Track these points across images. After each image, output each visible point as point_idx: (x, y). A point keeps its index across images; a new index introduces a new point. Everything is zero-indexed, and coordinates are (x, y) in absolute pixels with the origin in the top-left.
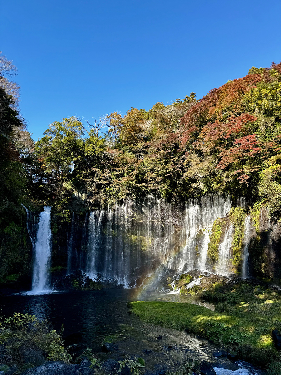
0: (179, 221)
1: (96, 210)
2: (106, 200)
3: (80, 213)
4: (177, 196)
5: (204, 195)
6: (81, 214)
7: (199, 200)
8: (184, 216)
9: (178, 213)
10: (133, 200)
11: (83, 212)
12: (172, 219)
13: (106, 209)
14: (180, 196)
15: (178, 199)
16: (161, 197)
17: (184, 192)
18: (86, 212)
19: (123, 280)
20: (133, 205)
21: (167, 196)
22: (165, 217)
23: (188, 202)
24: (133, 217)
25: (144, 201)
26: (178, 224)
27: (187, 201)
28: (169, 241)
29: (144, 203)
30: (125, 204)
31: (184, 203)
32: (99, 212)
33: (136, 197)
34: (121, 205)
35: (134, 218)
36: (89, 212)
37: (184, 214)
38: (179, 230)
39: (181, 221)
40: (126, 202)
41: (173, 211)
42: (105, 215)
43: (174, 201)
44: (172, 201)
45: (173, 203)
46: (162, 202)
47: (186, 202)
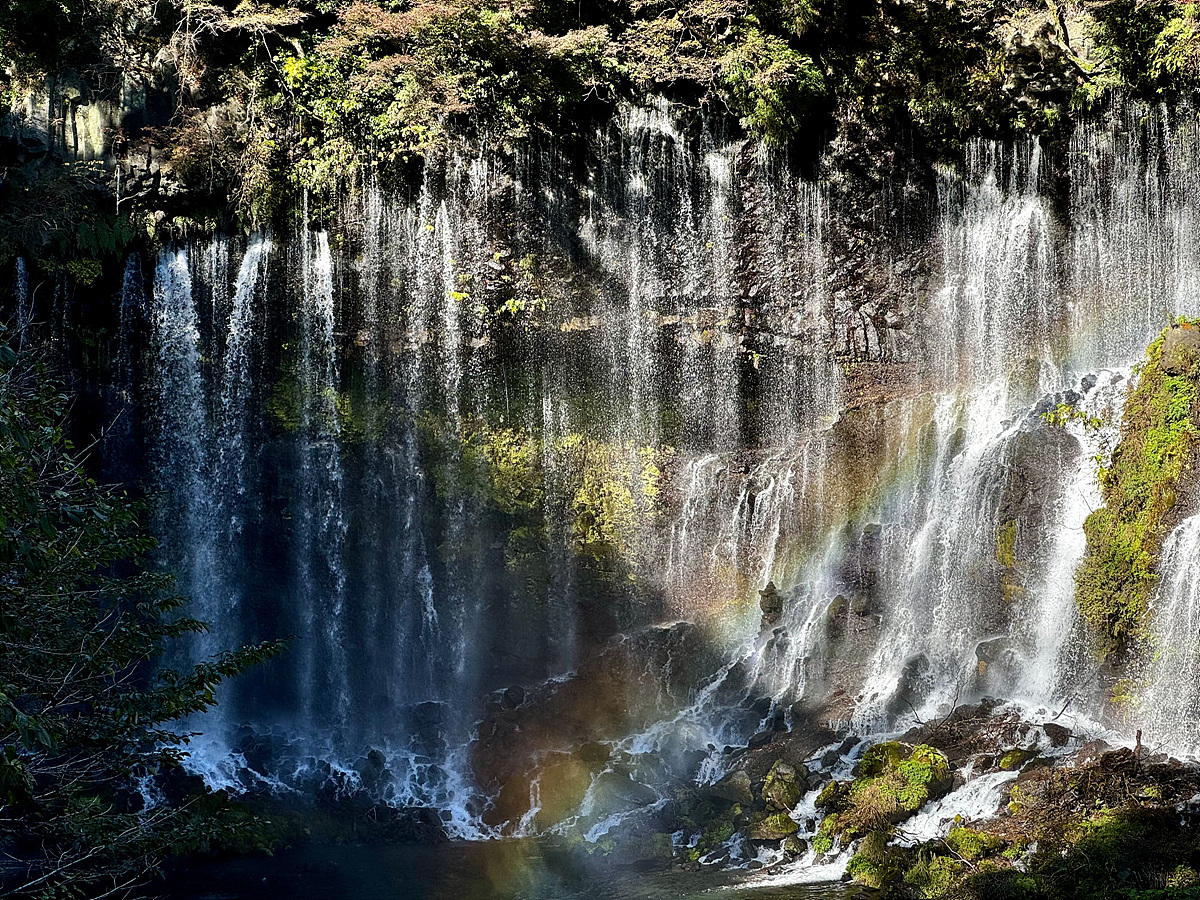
0: (879, 322)
1: (206, 238)
2: (280, 162)
3: (74, 266)
4: (872, 120)
5: (1095, 112)
6: (87, 272)
7: (1056, 154)
8: (923, 288)
9: (878, 262)
10: (508, 160)
11: (99, 256)
12: (829, 311)
13: (281, 227)
14: (897, 122)
15: (875, 147)
16: (737, 133)
17: (931, 89)
18: (125, 257)
19: (434, 775)
20: (506, 201)
21: (787, 127)
22: (767, 291)
23: (962, 168)
24: (506, 293)
25: (595, 162)
26: (874, 347)
27: (957, 158)
28: (795, 483)
29: (598, 178)
30: (440, 189)
31: (929, 180)
32: (231, 251)
33: (535, 132)
34: (410, 197)
35: (512, 305)
36: (146, 257)
37: (926, 272)
38: (882, 402)
39: (896, 326)
40: (453, 174)
41: (837, 246)
42: (280, 277)
43: (842, 163)
44: (827, 162)
45: (837, 176)
46: (744, 173)
47: (946, 171)
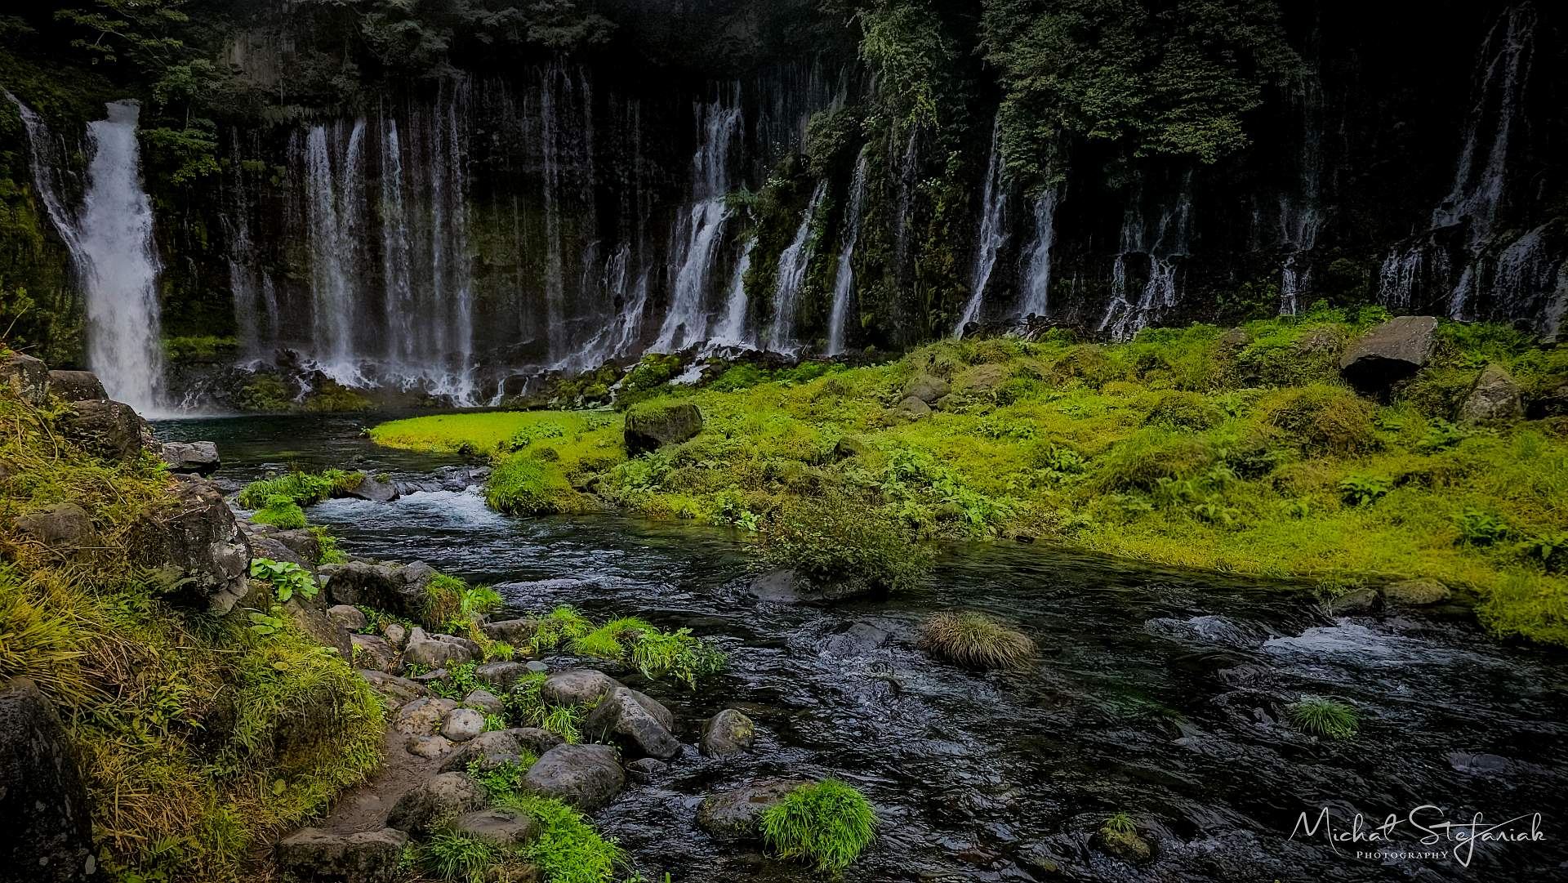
1: (333, 120)
8: (688, 153)
36: (301, 129)
37: (690, 145)
